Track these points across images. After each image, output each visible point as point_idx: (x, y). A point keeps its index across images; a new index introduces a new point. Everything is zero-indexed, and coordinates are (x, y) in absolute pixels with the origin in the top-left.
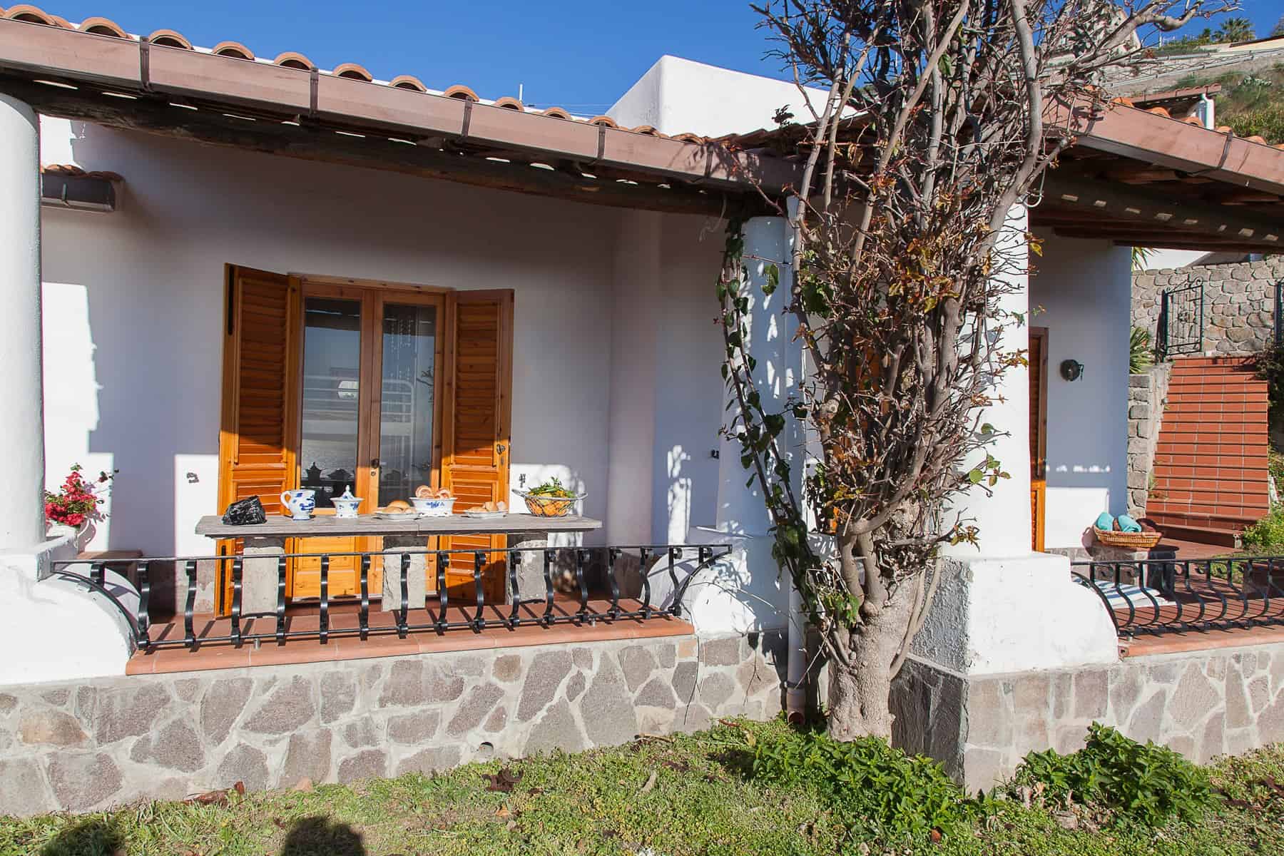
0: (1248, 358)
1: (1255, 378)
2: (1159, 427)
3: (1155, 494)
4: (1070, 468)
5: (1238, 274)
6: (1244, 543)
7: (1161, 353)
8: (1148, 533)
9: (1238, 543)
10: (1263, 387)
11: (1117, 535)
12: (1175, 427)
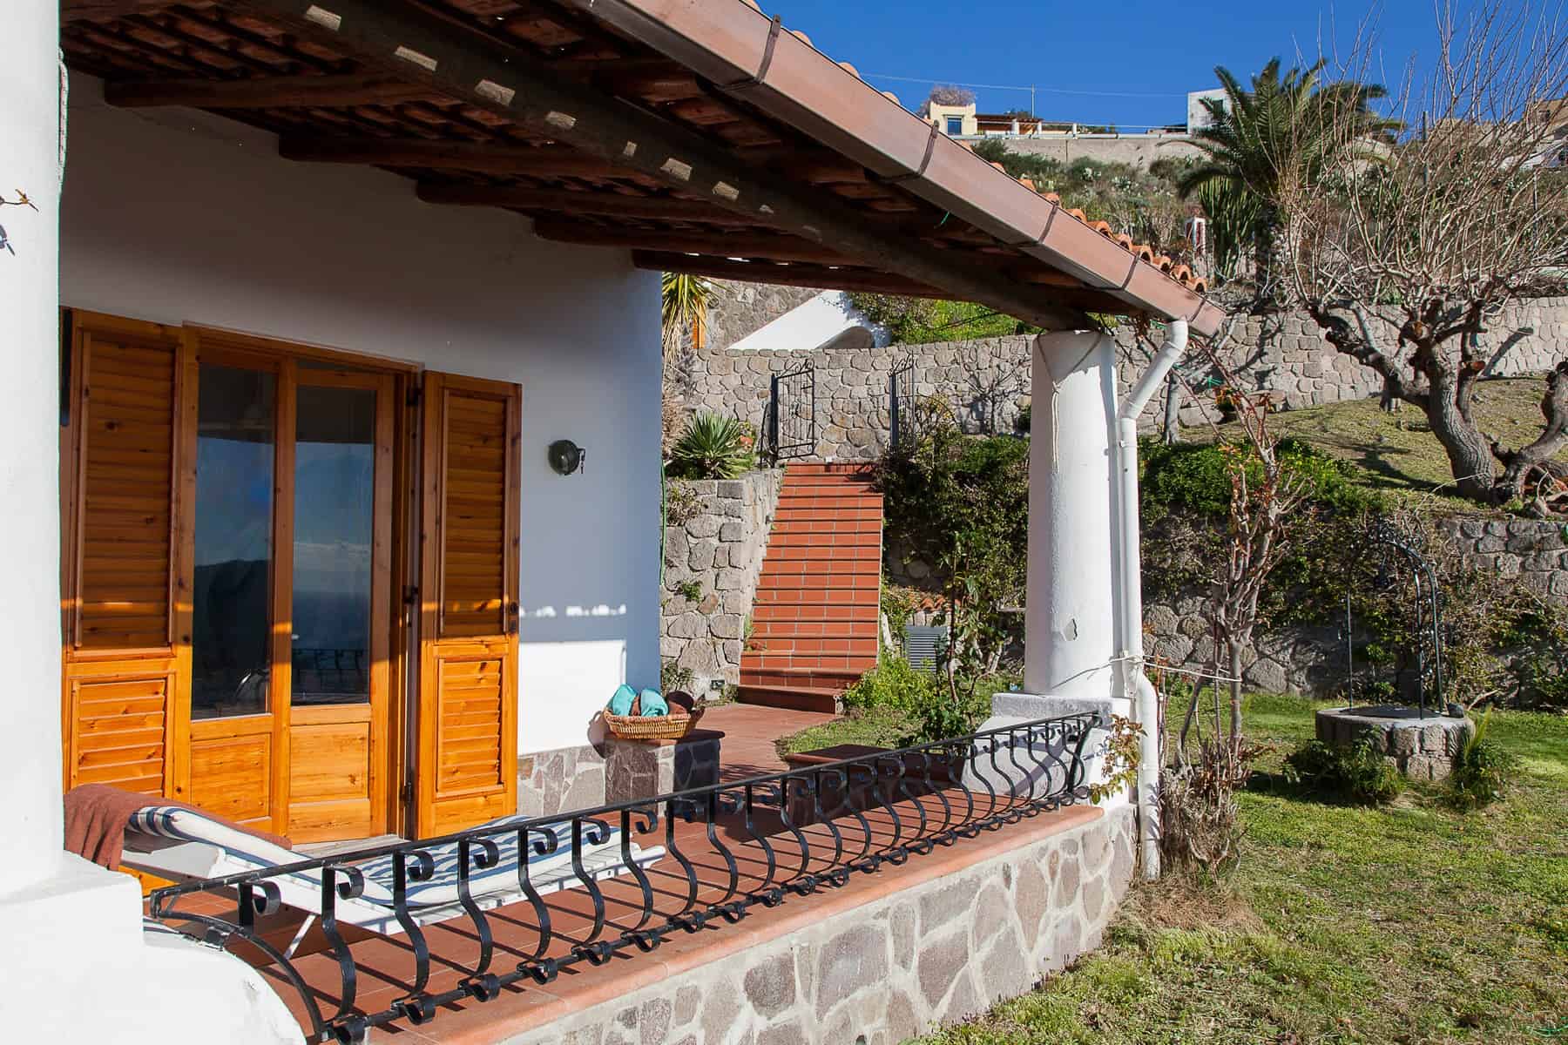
0: (864, 465)
1: (870, 490)
2: (762, 552)
3: (752, 645)
4: (561, 611)
5: (858, 362)
6: (845, 706)
7: (771, 456)
8: (675, 716)
9: (839, 707)
10: (878, 501)
11: (633, 722)
12: (783, 553)
